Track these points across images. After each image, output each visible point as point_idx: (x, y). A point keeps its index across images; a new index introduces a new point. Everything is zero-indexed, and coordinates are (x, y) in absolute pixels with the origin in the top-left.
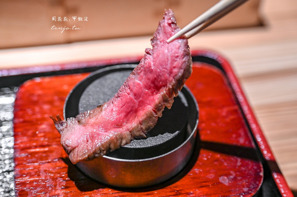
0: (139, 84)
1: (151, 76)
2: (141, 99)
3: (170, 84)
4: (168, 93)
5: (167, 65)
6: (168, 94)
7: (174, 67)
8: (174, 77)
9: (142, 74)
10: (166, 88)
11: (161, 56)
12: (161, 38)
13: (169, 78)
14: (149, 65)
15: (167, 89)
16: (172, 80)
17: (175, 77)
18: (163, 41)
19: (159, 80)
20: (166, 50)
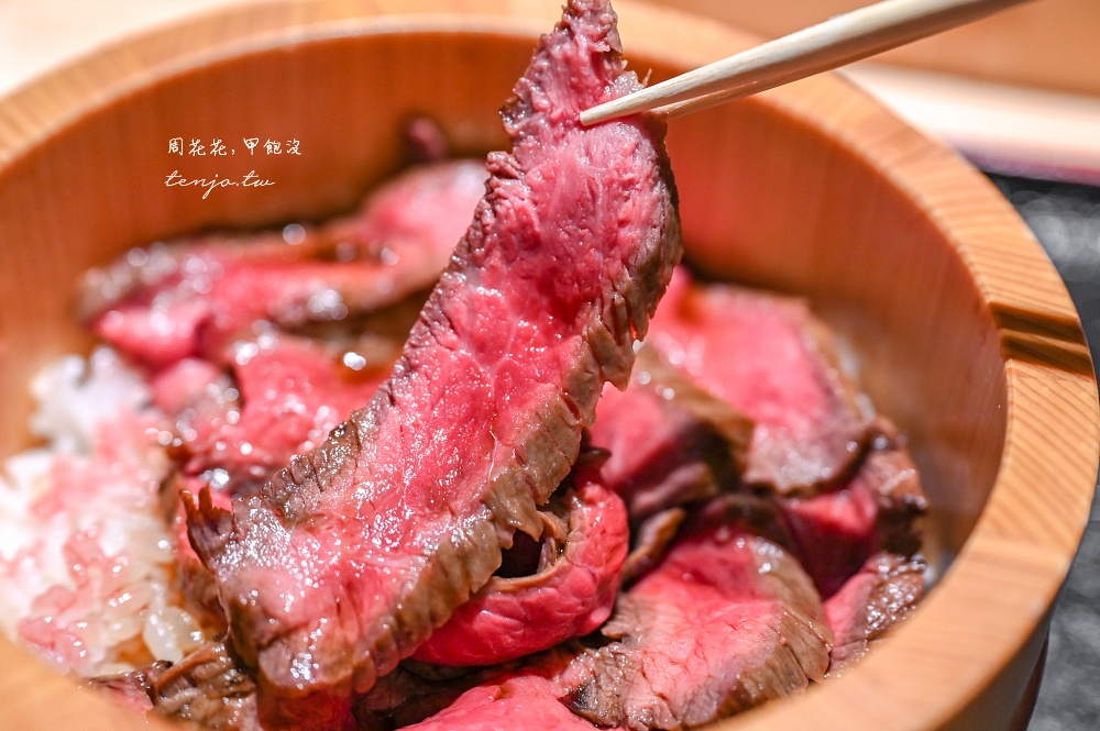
0: (491, 301)
1: (535, 262)
2: (508, 356)
3: (615, 290)
4: (610, 324)
5: (594, 213)
6: (613, 331)
7: (622, 223)
8: (625, 262)
9: (496, 259)
10: (602, 306)
11: (563, 180)
12: (552, 105)
13: (606, 264)
14: (519, 220)
15: (607, 308)
16: (620, 273)
17: (631, 262)
18: (563, 117)
19: (567, 274)
20: (581, 156)
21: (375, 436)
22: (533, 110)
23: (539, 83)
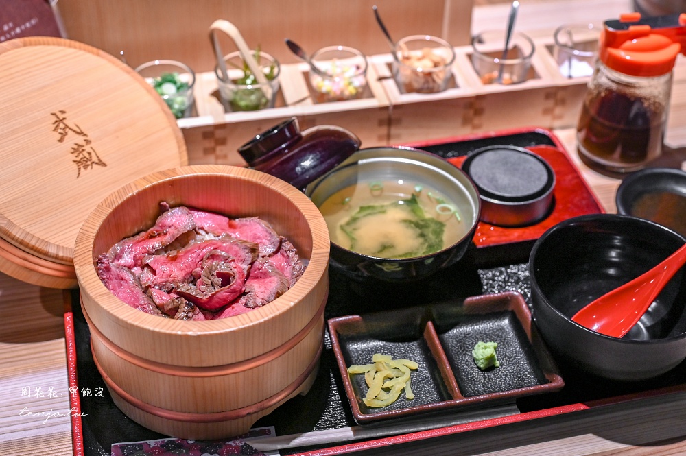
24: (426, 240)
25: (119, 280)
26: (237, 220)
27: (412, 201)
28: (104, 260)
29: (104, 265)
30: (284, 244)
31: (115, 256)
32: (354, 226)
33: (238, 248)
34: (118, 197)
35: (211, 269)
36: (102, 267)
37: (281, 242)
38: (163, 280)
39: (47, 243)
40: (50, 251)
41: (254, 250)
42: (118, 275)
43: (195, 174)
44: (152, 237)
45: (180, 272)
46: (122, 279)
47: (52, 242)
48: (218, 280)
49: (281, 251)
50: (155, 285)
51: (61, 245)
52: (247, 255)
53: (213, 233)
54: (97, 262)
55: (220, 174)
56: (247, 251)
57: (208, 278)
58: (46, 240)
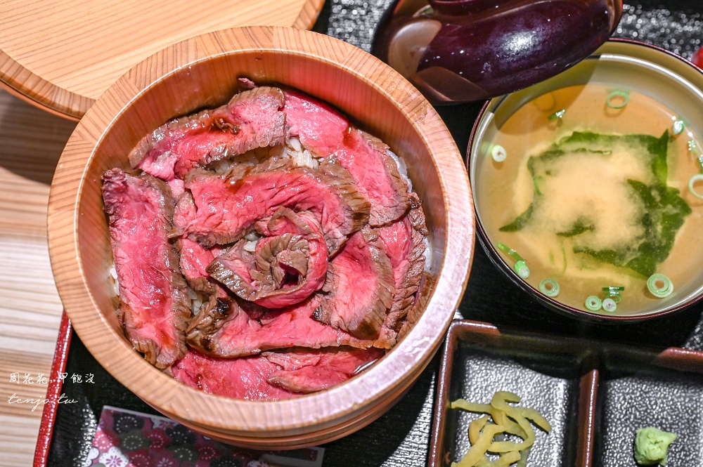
21: (129, 300)
22: (113, 204)
23: (110, 198)
24: (647, 233)
25: (141, 203)
26: (360, 132)
27: (659, 146)
28: (115, 179)
29: (113, 186)
30: (412, 212)
31: (148, 154)
32: (550, 165)
33: (337, 202)
34: (159, 69)
35: (275, 248)
36: (110, 189)
37: (408, 210)
38: (204, 229)
39: (54, 88)
40: (57, 101)
41: (360, 216)
42: (139, 195)
43: (301, 52)
44: (215, 128)
45: (234, 221)
46: (147, 201)
47: (63, 86)
48: (280, 272)
49: (406, 219)
50: (189, 234)
51: (78, 93)
52: (347, 219)
53: (312, 152)
54: (103, 181)
55: (342, 65)
56: (349, 214)
57: (267, 260)
58: (53, 82)
